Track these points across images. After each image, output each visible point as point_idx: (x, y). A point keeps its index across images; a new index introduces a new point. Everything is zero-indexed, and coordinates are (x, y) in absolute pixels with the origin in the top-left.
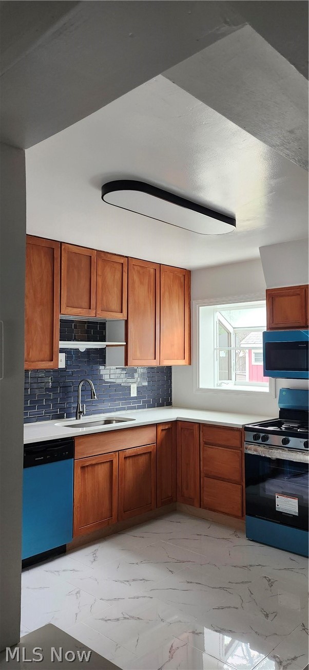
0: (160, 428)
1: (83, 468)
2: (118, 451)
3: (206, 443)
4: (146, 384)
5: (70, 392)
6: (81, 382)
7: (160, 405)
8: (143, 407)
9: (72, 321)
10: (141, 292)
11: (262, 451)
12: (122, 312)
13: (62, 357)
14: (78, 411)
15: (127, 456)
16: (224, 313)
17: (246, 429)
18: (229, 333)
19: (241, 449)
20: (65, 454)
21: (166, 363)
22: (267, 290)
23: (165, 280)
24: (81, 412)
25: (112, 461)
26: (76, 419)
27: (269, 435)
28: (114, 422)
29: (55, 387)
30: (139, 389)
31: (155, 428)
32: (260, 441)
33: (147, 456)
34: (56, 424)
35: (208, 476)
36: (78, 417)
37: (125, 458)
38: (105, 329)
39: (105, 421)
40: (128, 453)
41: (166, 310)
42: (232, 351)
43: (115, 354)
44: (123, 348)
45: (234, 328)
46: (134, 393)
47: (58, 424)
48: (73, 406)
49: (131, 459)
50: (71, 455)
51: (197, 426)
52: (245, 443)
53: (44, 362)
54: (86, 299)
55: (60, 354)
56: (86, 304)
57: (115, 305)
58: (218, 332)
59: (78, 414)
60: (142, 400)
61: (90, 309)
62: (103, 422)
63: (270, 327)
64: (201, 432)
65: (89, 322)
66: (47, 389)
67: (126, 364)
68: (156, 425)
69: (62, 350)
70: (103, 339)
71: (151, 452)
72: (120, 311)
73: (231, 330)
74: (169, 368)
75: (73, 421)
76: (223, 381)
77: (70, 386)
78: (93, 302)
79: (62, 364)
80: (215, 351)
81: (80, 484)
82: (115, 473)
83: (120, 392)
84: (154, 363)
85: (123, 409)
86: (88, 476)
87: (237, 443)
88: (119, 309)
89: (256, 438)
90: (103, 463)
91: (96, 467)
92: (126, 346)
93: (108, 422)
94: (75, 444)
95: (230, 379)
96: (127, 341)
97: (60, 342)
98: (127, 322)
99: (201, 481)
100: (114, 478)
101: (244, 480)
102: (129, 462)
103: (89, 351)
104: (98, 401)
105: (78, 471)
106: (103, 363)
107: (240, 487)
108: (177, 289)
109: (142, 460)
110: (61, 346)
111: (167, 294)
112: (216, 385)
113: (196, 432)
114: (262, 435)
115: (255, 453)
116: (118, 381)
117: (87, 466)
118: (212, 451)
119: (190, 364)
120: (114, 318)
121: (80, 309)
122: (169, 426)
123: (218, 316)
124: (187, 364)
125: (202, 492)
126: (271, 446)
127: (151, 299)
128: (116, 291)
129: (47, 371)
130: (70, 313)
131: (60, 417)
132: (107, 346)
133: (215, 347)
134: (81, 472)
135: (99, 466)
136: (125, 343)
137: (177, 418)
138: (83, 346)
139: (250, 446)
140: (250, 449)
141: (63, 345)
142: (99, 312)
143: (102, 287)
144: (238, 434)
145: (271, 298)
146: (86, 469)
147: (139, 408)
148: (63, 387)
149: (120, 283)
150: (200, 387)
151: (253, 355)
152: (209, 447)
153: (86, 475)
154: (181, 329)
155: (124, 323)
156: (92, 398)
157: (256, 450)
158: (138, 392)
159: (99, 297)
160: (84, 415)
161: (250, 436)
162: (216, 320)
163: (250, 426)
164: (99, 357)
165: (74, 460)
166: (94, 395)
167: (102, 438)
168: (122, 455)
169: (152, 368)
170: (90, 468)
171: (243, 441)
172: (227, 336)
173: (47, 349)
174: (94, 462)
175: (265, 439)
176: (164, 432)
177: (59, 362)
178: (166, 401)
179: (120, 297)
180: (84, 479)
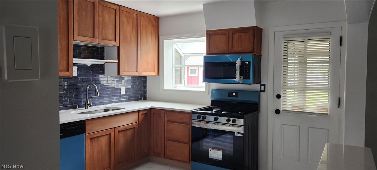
0: (141, 113)
1: (91, 139)
2: (114, 128)
3: (168, 121)
4: (130, 87)
5: (81, 91)
6: (88, 85)
7: (140, 99)
8: (129, 101)
9: (81, 46)
10: (128, 29)
11: (202, 125)
12: (115, 41)
13: (75, 69)
14: (87, 104)
15: (120, 130)
16: (178, 44)
17: (193, 112)
18: (181, 57)
19: (189, 124)
20: (79, 131)
21: (144, 74)
22: (206, 31)
23: (143, 22)
24: (88, 105)
25: (110, 134)
26: (86, 109)
27: (207, 116)
28: (111, 110)
29: (70, 89)
30: (126, 90)
31: (137, 114)
32: (201, 119)
33: (132, 130)
34: (71, 112)
35: (169, 140)
36: (87, 107)
37: (118, 132)
38: (104, 51)
39: (105, 109)
40: (121, 129)
41: (144, 40)
42: (183, 67)
43: (111, 68)
44: (117, 64)
45: (184, 54)
46: (123, 92)
47: (73, 112)
48: (83, 100)
49: (122, 133)
50: (83, 131)
51: (163, 111)
52: (192, 120)
53: (62, 72)
54: (91, 31)
55: (73, 67)
56: (91, 35)
57: (111, 36)
58: (175, 56)
59: (87, 106)
60: (128, 96)
61: (94, 38)
62: (103, 110)
63: (208, 53)
64: (166, 115)
65: (93, 47)
66: (65, 90)
67: (119, 74)
68: (138, 111)
69: (75, 65)
70: (103, 58)
71: (135, 128)
72: (114, 40)
73: (183, 55)
74: (145, 78)
75: (83, 110)
76: (177, 85)
77: (81, 88)
78: (96, 33)
79: (75, 74)
80: (173, 67)
81: (90, 149)
82: (112, 141)
83: (114, 91)
84: (136, 74)
85: (116, 102)
86: (95, 144)
87: (187, 120)
88: (113, 38)
89: (199, 117)
90: (105, 135)
91: (100, 138)
92: (119, 63)
93: (106, 110)
94: (86, 125)
95: (181, 83)
96: (119, 59)
97: (74, 59)
98: (119, 47)
99: (165, 144)
100: (112, 144)
101: (191, 141)
102: (121, 134)
103: (92, 65)
104: (100, 97)
105: (88, 142)
106: (103, 73)
107: (188, 145)
108: (150, 28)
109: (129, 133)
110: (74, 62)
111: (144, 31)
112: (173, 87)
113: (163, 115)
114: (202, 116)
115: (198, 126)
116: (113, 85)
117: (94, 138)
118: (172, 126)
119: (158, 74)
120: (110, 44)
121: (87, 38)
122: (146, 112)
123: (175, 46)
124: (157, 74)
125: (165, 149)
126: (208, 122)
127: (135, 34)
128: (112, 27)
129: (65, 78)
130: (80, 40)
131: (74, 107)
132: (105, 62)
133: (173, 65)
134: (90, 142)
135: (102, 137)
136: (118, 61)
137: (151, 107)
138: (89, 62)
139: (195, 122)
140: (195, 124)
141: (76, 61)
142: (100, 40)
143: (102, 24)
144: (188, 115)
145: (209, 36)
146: (93, 139)
147: (127, 101)
148: (75, 88)
149: (114, 22)
150: (165, 88)
151: (190, 71)
152: (171, 124)
153: (94, 143)
154: (153, 54)
155: (117, 48)
156: (96, 96)
157: (199, 125)
158: (126, 91)
159: (100, 30)
160: (91, 106)
161: (195, 117)
162: (174, 49)
163: (196, 111)
164: (100, 69)
165: (85, 134)
166: (98, 94)
167: (104, 120)
168: (117, 130)
169: (134, 77)
170: (96, 139)
171: (191, 119)
172: (180, 59)
173: (64, 63)
174: (98, 135)
175: (204, 118)
176: (143, 116)
177: (73, 73)
178: (143, 97)
179: (114, 31)
180: (92, 146)
